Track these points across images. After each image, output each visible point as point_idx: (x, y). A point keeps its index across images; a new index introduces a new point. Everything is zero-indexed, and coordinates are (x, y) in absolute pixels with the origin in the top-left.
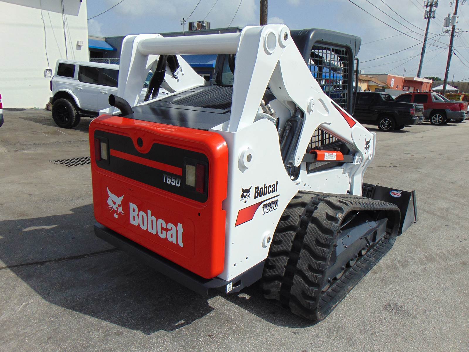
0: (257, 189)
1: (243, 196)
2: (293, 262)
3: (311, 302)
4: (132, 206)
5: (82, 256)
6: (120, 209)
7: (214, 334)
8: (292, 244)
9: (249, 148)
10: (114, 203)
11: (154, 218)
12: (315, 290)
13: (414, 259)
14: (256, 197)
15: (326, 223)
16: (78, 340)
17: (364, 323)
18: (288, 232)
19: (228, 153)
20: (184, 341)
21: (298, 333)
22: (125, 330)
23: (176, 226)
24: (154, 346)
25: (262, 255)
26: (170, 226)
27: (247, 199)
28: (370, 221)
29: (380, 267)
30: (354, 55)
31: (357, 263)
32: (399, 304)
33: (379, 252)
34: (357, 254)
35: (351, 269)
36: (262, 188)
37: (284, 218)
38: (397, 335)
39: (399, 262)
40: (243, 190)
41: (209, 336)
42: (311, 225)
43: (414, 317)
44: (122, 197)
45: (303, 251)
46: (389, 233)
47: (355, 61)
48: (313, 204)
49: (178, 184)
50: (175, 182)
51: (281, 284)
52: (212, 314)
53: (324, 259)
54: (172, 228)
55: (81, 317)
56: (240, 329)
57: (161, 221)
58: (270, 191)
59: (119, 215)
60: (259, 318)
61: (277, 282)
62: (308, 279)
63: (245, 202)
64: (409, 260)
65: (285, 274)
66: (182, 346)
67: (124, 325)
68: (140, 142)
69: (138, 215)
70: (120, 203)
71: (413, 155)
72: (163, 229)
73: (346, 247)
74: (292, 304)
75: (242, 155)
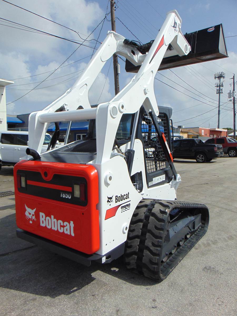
0: (117, 197)
1: (108, 201)
2: (142, 242)
3: (156, 266)
4: (41, 214)
5: (7, 254)
6: (34, 217)
7: (96, 294)
8: (141, 231)
9: (110, 173)
10: (30, 214)
11: (55, 220)
12: (157, 258)
13: (220, 239)
14: (116, 202)
15: (160, 216)
16: (7, 305)
17: (190, 280)
18: (139, 223)
19: (98, 177)
20: (77, 300)
21: (149, 289)
22: (38, 297)
23: (69, 223)
24: (57, 305)
25: (123, 238)
26: (66, 223)
27: (111, 203)
28: (190, 216)
29: (199, 245)
30: (169, 118)
31: (185, 243)
32: (212, 267)
33: (198, 235)
34: (184, 237)
35: (181, 247)
36: (119, 197)
37: (135, 215)
38: (211, 285)
39: (211, 241)
40: (108, 198)
41: (93, 295)
42: (151, 218)
43: (221, 274)
44: (35, 210)
45: (148, 234)
46: (203, 224)
47: (170, 121)
48: (152, 205)
49: (70, 197)
50: (67, 196)
51: (136, 257)
52: (94, 282)
53: (161, 238)
54: (67, 225)
55: (8, 292)
56: (113, 290)
57: (60, 221)
58: (125, 198)
59: (33, 221)
60: (125, 282)
61: (134, 256)
62: (153, 252)
63: (110, 205)
64: (218, 240)
65: (138, 251)
66: (75, 303)
67: (37, 294)
68: (46, 174)
69: (45, 220)
70: (34, 213)
71: (218, 176)
72: (61, 226)
73: (175, 232)
74: (144, 270)
75: (106, 177)
